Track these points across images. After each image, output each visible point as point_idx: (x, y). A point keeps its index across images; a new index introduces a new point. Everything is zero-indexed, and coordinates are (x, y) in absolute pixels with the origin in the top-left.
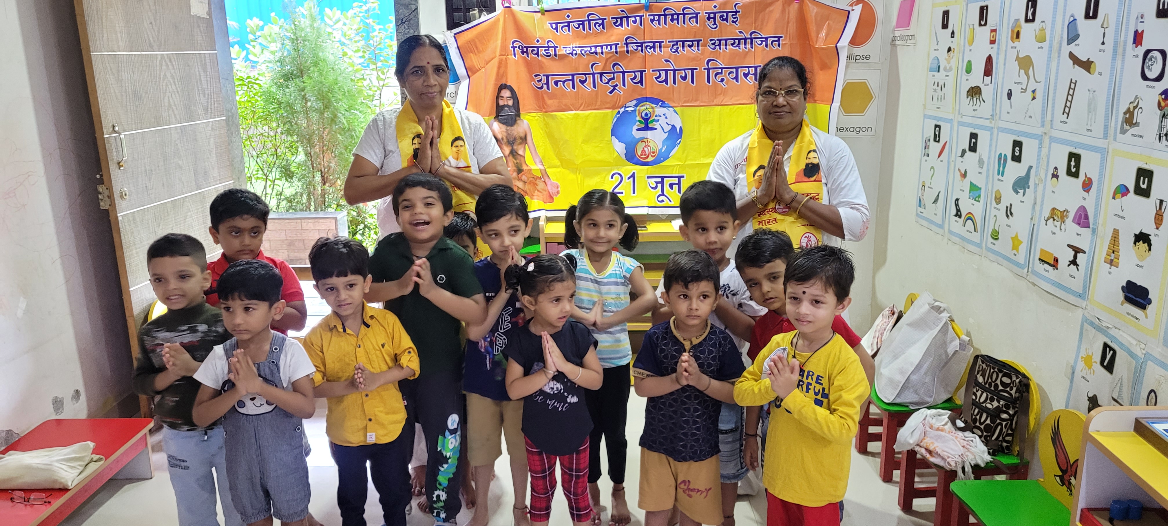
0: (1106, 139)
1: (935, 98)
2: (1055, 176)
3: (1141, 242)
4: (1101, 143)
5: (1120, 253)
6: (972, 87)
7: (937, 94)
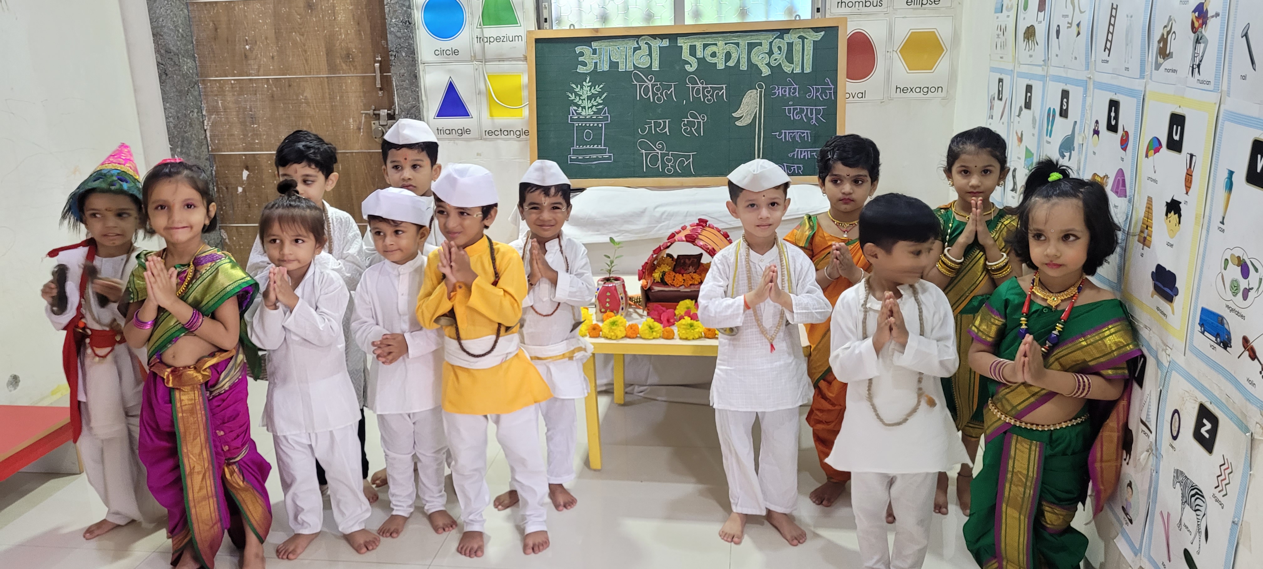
0: (1144, 78)
1: (999, 46)
2: (1096, 132)
3: (1173, 212)
4: (1138, 85)
5: (1153, 229)
6: (1028, 28)
7: (1000, 40)
